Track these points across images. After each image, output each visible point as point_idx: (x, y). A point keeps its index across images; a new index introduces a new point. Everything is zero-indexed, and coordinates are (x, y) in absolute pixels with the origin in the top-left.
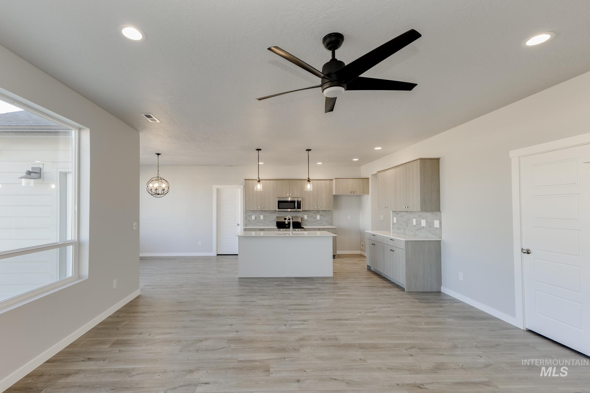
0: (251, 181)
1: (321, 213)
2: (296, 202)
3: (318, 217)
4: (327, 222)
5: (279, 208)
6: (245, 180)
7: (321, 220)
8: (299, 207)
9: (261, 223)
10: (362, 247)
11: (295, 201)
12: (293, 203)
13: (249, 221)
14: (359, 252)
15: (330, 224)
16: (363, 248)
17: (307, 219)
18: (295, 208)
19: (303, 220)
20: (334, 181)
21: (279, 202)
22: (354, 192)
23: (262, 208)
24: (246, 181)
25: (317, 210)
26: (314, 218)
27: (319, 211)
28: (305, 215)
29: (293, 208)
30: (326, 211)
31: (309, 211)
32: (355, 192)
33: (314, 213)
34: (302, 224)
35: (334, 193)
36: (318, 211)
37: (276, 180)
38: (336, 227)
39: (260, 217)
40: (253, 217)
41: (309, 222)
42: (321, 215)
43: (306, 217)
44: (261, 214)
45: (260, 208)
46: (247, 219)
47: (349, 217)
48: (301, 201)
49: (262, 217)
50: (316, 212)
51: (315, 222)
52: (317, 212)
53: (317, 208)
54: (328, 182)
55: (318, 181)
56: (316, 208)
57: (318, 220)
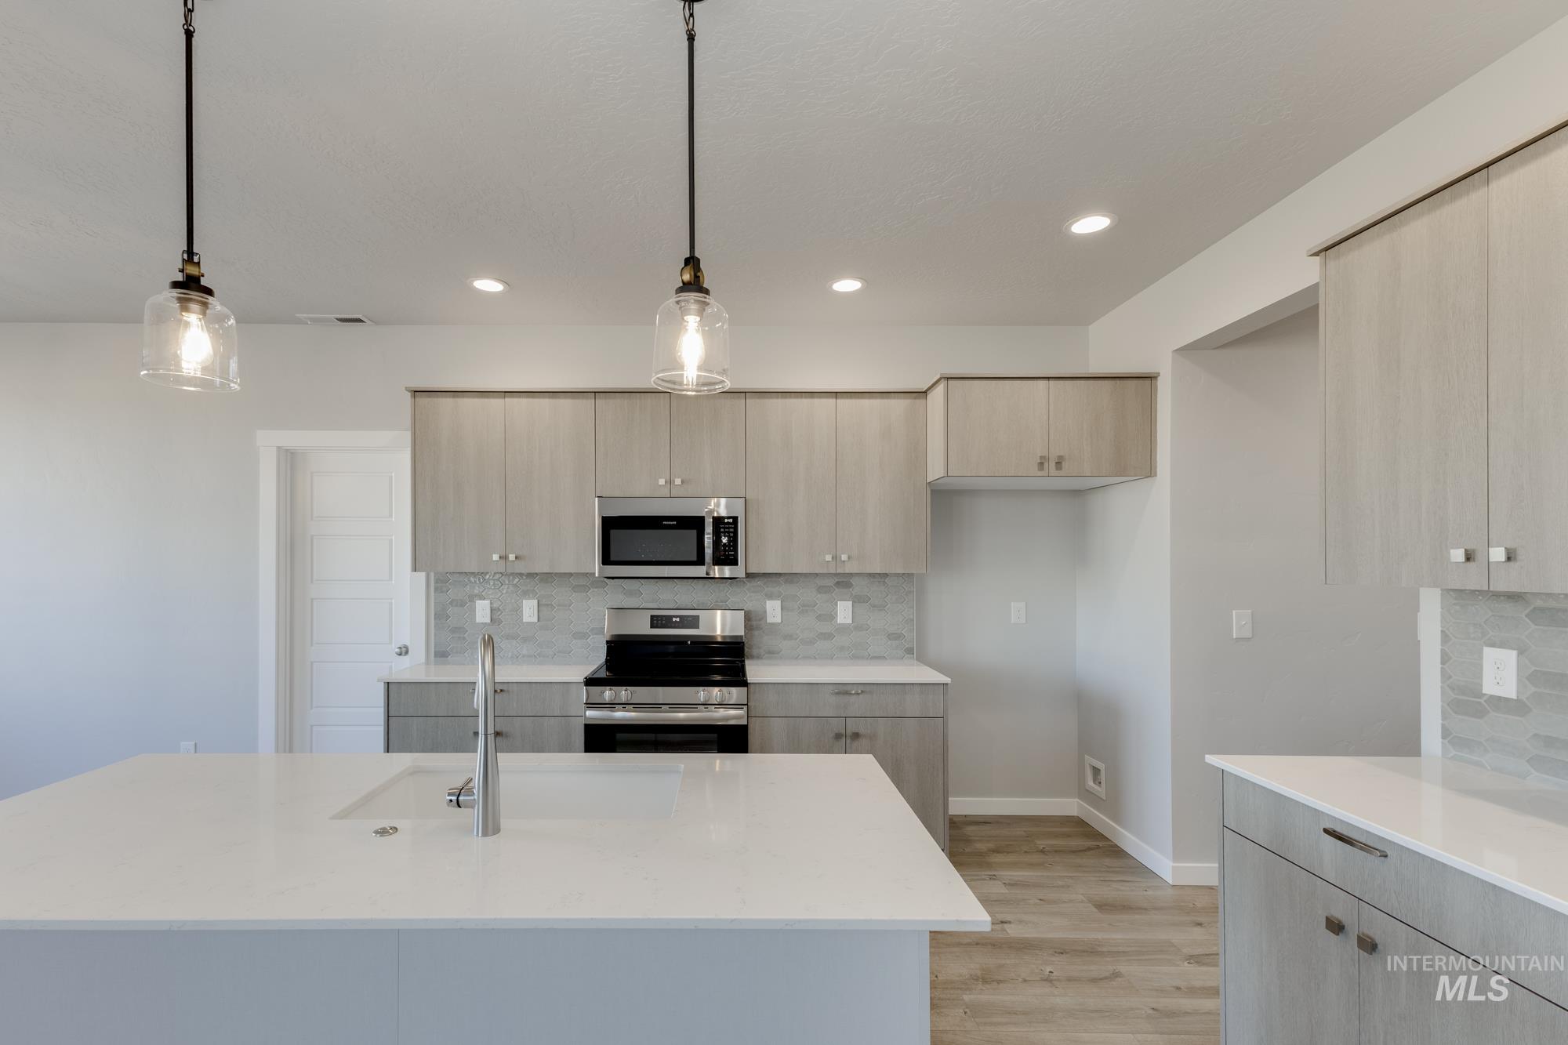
0: (447, 402)
1: (859, 587)
2: (709, 529)
3: (844, 612)
4: (895, 637)
5: (606, 560)
6: (416, 393)
7: (857, 626)
8: (725, 556)
9: (525, 640)
10: (1091, 783)
11: (702, 519)
12: (694, 533)
13: (454, 630)
14: (1070, 806)
15: (910, 651)
16: (1100, 791)
17: (779, 620)
18: (700, 561)
19: (758, 628)
20: (937, 395)
21: (610, 524)
22: (1059, 464)
23: (512, 557)
24: (423, 401)
25: (833, 571)
26: (819, 618)
27: (851, 575)
28: (771, 597)
29: (694, 558)
30: (886, 575)
31: (790, 577)
32: (1065, 465)
33: (821, 590)
34: (755, 652)
35: (935, 471)
36: (843, 581)
37: (596, 393)
38: (947, 680)
39: (518, 610)
40: (482, 611)
41: (789, 637)
42: (857, 600)
43: (773, 611)
44: (526, 594)
45: (496, 557)
46: (448, 617)
47: (1017, 612)
48: (735, 519)
49: (529, 610)
50: (830, 582)
51: (828, 636)
52: (838, 584)
53: (835, 558)
54: (899, 405)
55: (841, 402)
56: (828, 558)
57: (843, 629)
